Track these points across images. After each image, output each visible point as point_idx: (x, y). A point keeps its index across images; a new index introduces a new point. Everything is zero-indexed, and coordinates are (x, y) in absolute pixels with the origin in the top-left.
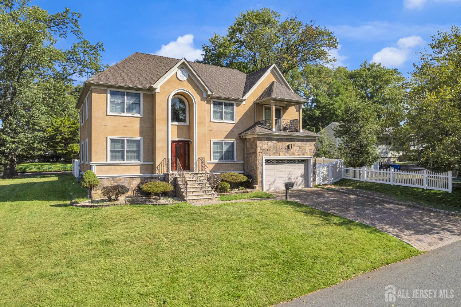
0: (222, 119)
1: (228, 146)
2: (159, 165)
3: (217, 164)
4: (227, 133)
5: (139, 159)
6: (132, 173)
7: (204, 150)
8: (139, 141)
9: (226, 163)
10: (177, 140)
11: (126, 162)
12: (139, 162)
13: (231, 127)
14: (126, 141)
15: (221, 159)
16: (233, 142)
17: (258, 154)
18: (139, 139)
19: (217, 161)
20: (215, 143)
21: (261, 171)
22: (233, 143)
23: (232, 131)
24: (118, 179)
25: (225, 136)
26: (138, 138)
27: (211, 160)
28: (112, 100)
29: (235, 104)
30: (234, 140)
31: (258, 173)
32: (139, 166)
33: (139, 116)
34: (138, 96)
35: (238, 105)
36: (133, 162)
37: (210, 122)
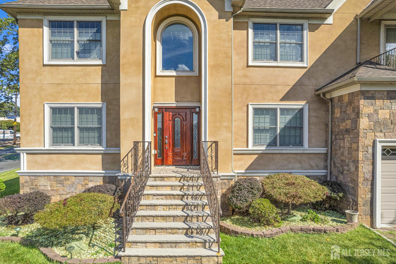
0: (276, 60)
1: (289, 117)
2: (127, 155)
3: (262, 155)
4: (288, 89)
5: (100, 143)
6: (90, 169)
7: (225, 124)
8: (99, 110)
9: (283, 152)
10: (175, 105)
11: (76, 148)
12: (101, 148)
13: (296, 75)
14: (76, 111)
15: (273, 143)
16: (301, 107)
17: (361, 134)
18: (100, 106)
19: (264, 148)
20: (258, 111)
21: (369, 176)
22: (301, 111)
23: (299, 84)
24: (63, 177)
25: (281, 96)
26: (97, 103)
27: (247, 147)
28: (53, 38)
29: (306, 26)
30: (303, 103)
31: (361, 180)
32: (101, 156)
33: (100, 62)
34: (98, 25)
35: (313, 28)
36: (90, 148)
37: (248, 66)
